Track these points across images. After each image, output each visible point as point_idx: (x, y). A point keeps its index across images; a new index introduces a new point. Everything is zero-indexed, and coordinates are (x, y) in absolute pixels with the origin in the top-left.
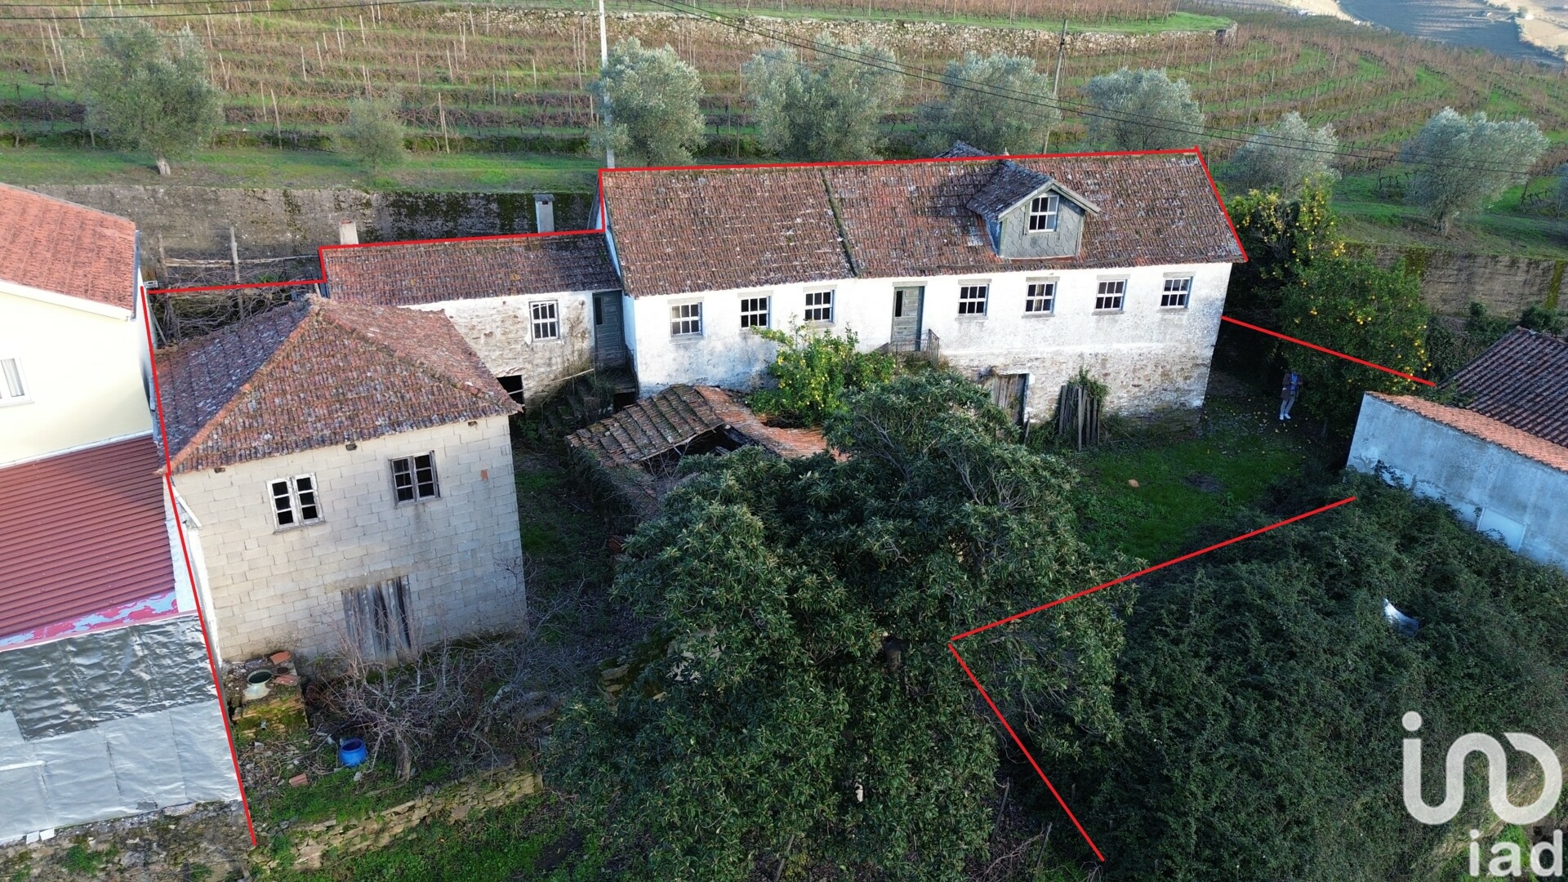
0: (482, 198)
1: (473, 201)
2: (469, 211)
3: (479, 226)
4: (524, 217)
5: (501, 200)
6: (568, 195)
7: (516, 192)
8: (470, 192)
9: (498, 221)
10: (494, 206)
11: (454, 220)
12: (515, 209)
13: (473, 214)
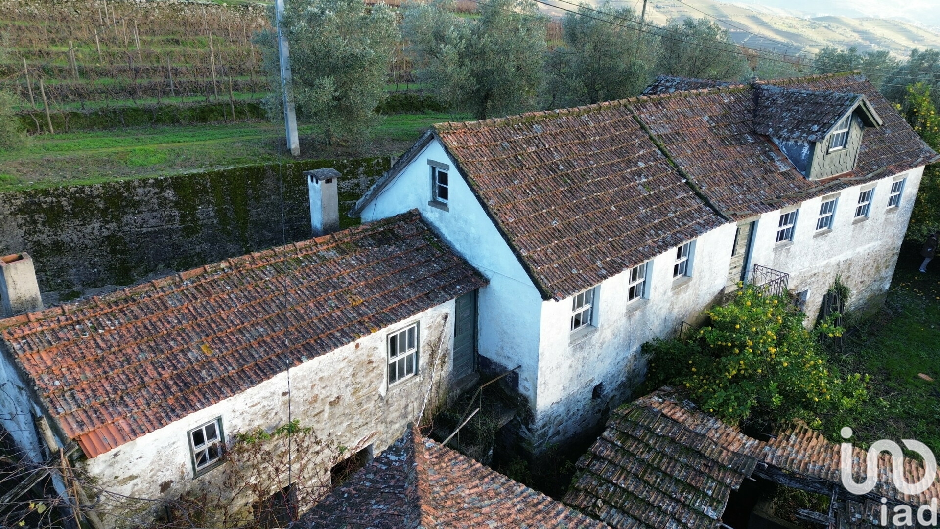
0: (153, 185)
1: (140, 191)
2: (136, 205)
3: (152, 222)
4: (209, 202)
5: (177, 183)
6: (258, 168)
7: (194, 172)
8: (135, 179)
9: (176, 213)
10: (169, 194)
11: (118, 219)
12: (196, 193)
13: (143, 208)
